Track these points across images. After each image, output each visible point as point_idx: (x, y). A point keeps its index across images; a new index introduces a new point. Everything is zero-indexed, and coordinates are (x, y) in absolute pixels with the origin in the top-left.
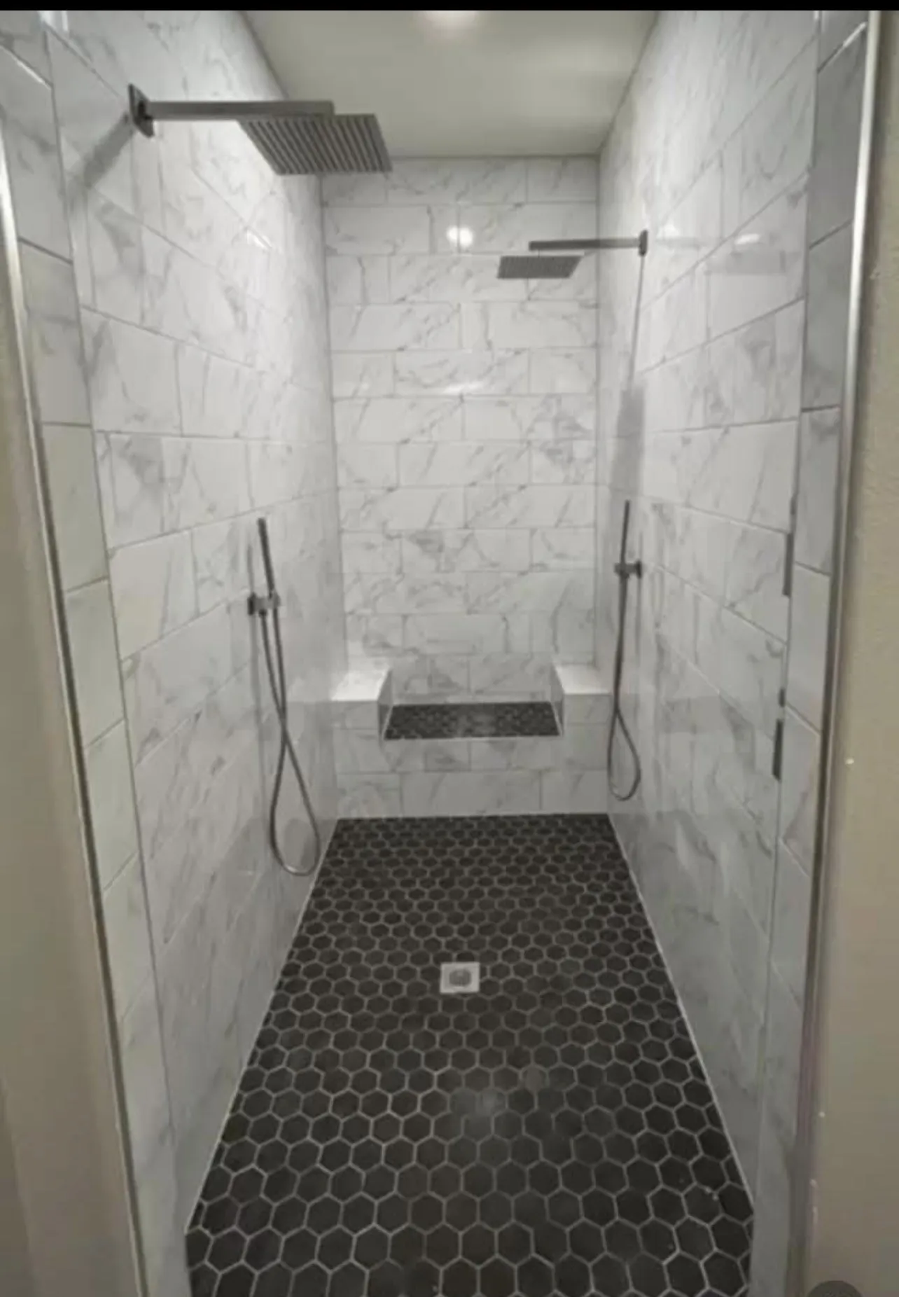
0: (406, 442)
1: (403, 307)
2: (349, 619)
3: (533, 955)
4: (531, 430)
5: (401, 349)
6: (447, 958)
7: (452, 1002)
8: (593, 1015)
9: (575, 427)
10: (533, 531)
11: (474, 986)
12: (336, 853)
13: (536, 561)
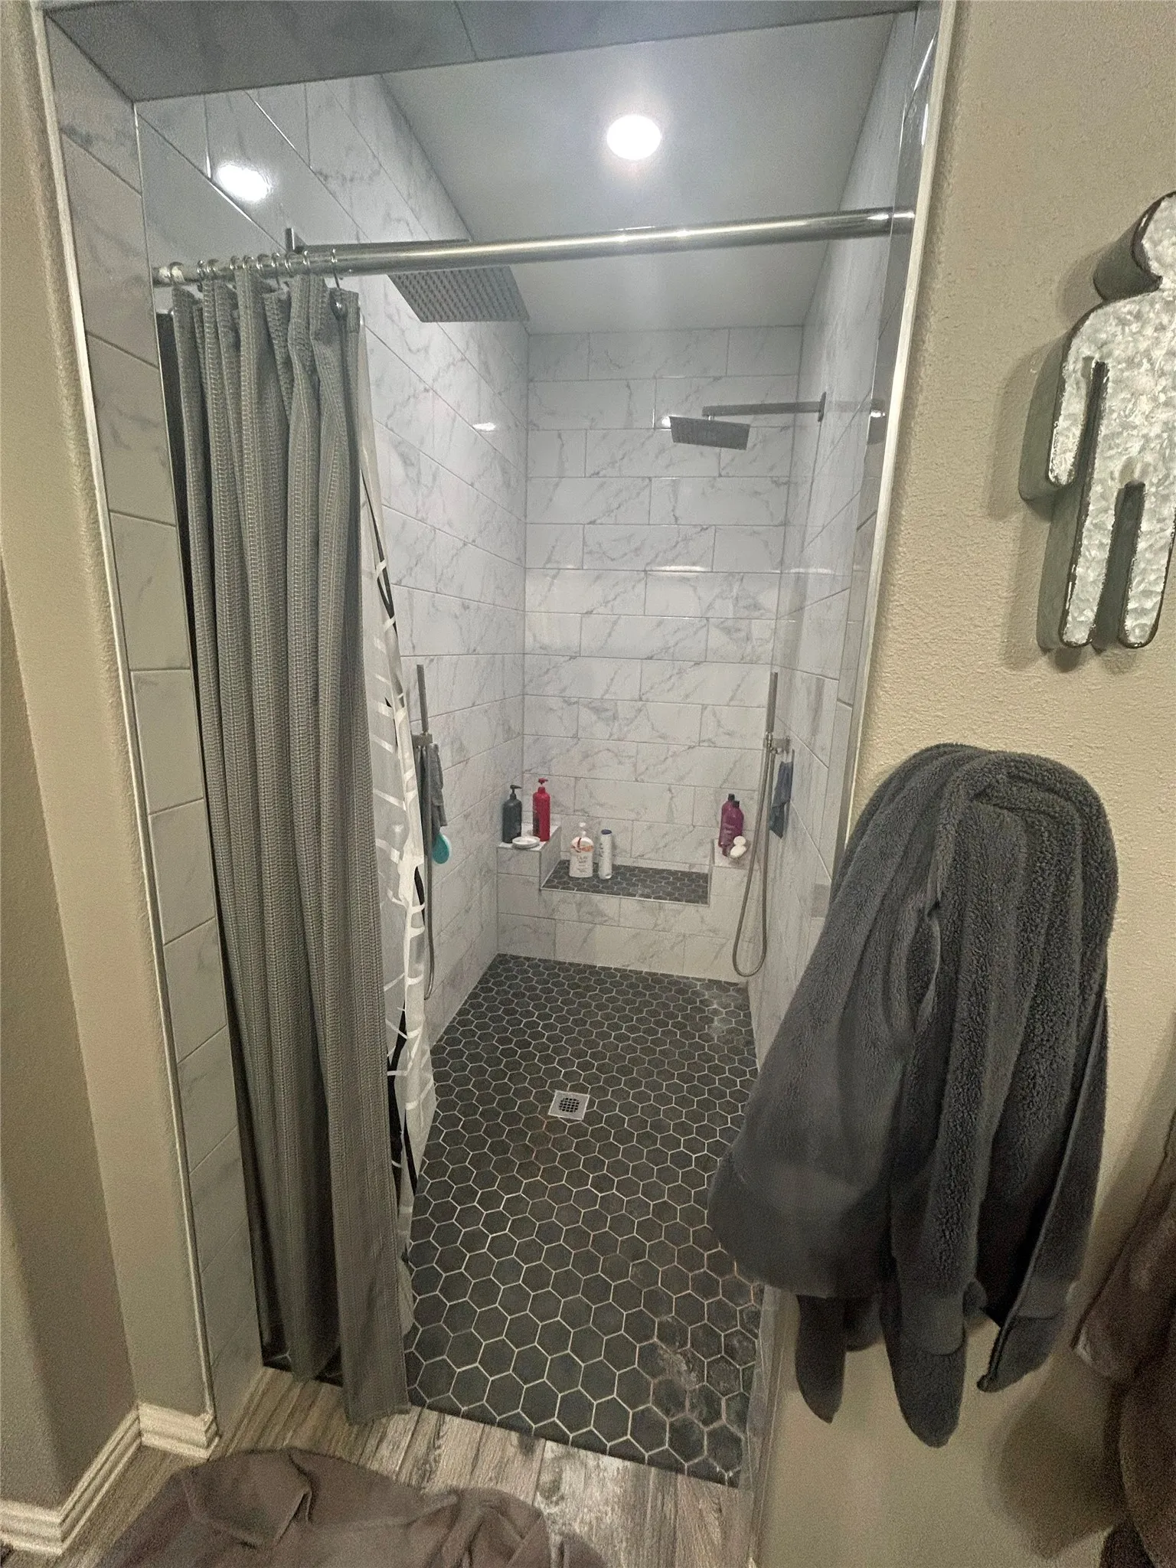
0: (590, 613)
1: (597, 481)
2: (527, 775)
3: (641, 1097)
4: (710, 607)
5: (593, 523)
6: (563, 1087)
7: (556, 1125)
8: (682, 1160)
9: (756, 606)
10: (704, 707)
11: (580, 1115)
12: (488, 982)
13: (705, 737)
